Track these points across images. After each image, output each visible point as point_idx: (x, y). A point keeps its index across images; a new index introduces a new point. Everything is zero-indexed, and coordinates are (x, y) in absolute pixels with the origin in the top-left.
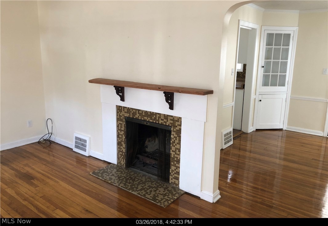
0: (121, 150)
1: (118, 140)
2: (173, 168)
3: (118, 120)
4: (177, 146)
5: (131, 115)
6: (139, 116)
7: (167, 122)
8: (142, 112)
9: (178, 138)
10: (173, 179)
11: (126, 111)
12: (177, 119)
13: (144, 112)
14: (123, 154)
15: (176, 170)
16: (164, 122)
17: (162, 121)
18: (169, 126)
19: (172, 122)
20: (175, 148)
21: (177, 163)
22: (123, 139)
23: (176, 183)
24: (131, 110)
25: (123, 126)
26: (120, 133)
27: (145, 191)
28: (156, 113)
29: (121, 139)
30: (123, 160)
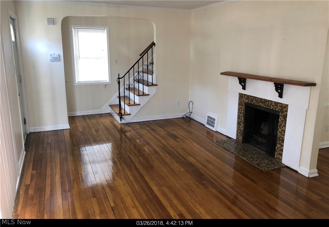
0: (240, 129)
1: (238, 120)
2: (278, 146)
3: (239, 104)
4: (283, 129)
5: (250, 101)
6: (255, 102)
7: (277, 108)
8: (258, 99)
9: (284, 121)
10: (278, 155)
11: (246, 98)
12: (285, 106)
13: (259, 99)
14: (241, 132)
15: (281, 148)
16: (275, 108)
17: (273, 107)
18: (278, 111)
19: (281, 108)
20: (282, 130)
21: (282, 142)
22: (242, 120)
23: (280, 158)
24: (250, 97)
25: (243, 109)
26: (240, 115)
27: (253, 159)
28: (268, 100)
29: (240, 120)
30: (241, 136)
